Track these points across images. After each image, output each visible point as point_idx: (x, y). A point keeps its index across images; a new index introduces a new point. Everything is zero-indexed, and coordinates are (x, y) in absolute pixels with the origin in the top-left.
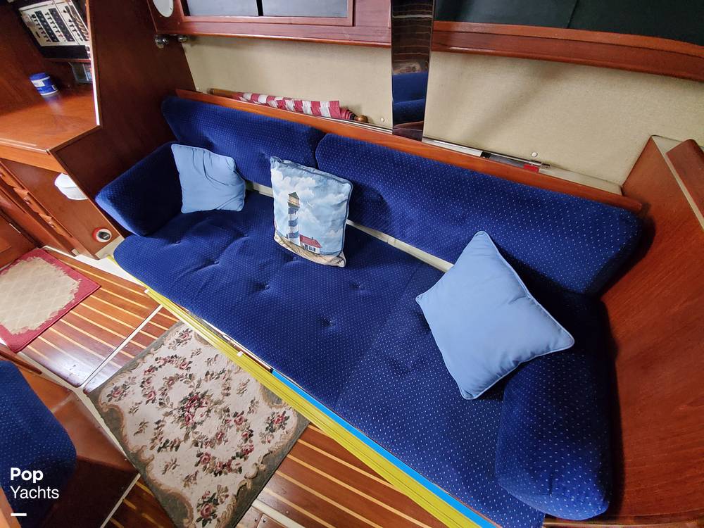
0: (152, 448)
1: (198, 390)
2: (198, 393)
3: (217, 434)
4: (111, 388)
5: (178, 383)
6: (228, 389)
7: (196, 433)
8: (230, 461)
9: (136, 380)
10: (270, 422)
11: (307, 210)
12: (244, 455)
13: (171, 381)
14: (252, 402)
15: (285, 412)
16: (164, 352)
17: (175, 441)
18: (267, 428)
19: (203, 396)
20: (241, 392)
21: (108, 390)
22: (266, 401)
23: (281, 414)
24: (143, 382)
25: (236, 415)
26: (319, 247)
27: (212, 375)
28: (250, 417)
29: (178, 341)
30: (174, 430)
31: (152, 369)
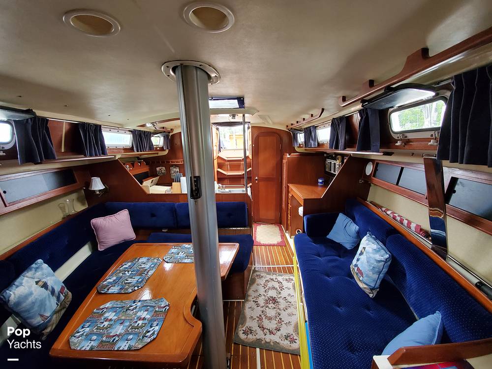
1: (278, 299)
5: (275, 291)
6: (286, 309)
7: (265, 309)
8: (265, 328)
9: (266, 278)
10: (288, 335)
11: (365, 256)
12: (271, 332)
14: (290, 322)
15: (296, 339)
16: (280, 278)
17: (259, 304)
18: (285, 336)
19: (277, 302)
20: (289, 315)
21: (258, 273)
22: (294, 328)
25: (281, 319)
26: (363, 277)
27: (286, 300)
28: (284, 325)
29: (286, 280)
30: (261, 301)
31: (272, 279)
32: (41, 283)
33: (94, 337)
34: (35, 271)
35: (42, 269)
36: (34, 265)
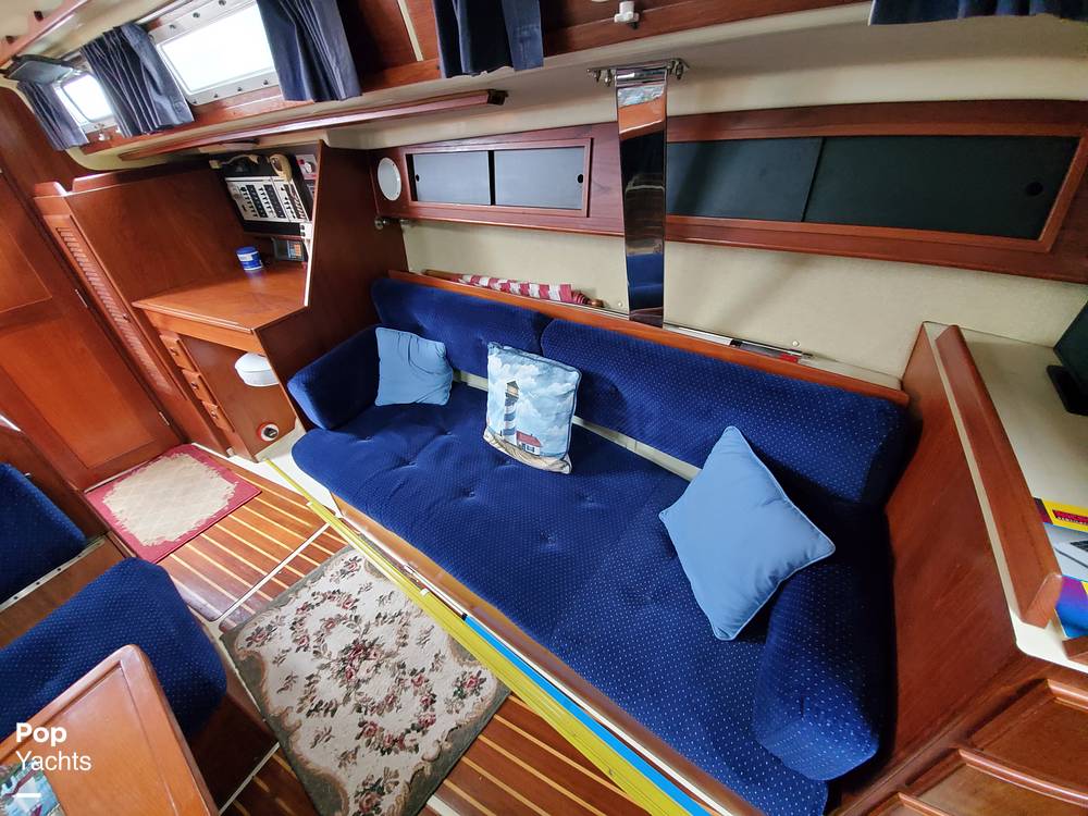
0: (300, 710)
1: (365, 637)
2: (364, 641)
3: (388, 697)
4: (253, 630)
5: (340, 626)
6: (405, 637)
7: (359, 694)
8: (403, 735)
9: (286, 621)
10: (459, 684)
11: (527, 401)
12: (422, 727)
13: (331, 623)
14: (436, 656)
15: (480, 672)
16: (324, 585)
17: (331, 703)
18: (455, 693)
19: (371, 645)
20: (422, 642)
21: (248, 632)
22: (455, 656)
23: (475, 674)
24: (294, 623)
25: (413, 673)
26: (539, 446)
27: (384, 618)
28: (433, 677)
29: (343, 573)
30: (329, 689)
31: (307, 607)
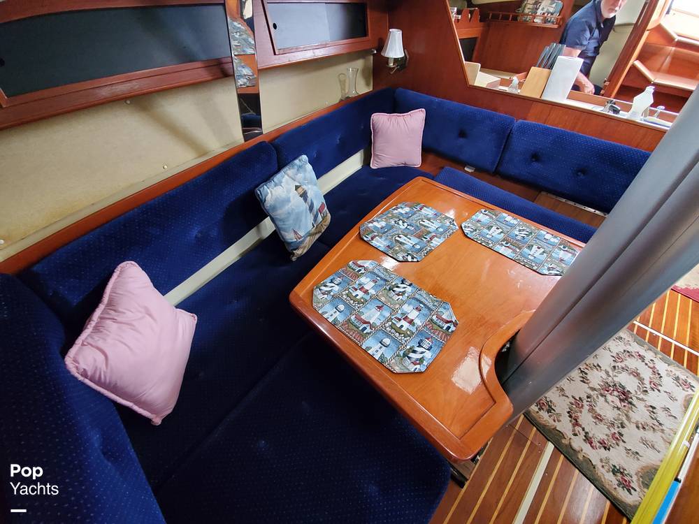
1: (634, 398)
2: (631, 398)
6: (644, 428)
7: (597, 396)
8: (580, 426)
10: (622, 470)
12: (588, 439)
13: (636, 374)
14: (637, 453)
15: (635, 490)
16: (661, 366)
18: (615, 466)
19: (630, 403)
22: (642, 469)
23: (632, 485)
24: (628, 352)
25: (621, 435)
27: (653, 412)
28: (621, 449)
29: (677, 379)
30: (596, 378)
32: (300, 190)
33: (342, 307)
34: (298, 170)
35: (305, 171)
36: (297, 162)
